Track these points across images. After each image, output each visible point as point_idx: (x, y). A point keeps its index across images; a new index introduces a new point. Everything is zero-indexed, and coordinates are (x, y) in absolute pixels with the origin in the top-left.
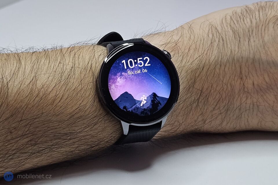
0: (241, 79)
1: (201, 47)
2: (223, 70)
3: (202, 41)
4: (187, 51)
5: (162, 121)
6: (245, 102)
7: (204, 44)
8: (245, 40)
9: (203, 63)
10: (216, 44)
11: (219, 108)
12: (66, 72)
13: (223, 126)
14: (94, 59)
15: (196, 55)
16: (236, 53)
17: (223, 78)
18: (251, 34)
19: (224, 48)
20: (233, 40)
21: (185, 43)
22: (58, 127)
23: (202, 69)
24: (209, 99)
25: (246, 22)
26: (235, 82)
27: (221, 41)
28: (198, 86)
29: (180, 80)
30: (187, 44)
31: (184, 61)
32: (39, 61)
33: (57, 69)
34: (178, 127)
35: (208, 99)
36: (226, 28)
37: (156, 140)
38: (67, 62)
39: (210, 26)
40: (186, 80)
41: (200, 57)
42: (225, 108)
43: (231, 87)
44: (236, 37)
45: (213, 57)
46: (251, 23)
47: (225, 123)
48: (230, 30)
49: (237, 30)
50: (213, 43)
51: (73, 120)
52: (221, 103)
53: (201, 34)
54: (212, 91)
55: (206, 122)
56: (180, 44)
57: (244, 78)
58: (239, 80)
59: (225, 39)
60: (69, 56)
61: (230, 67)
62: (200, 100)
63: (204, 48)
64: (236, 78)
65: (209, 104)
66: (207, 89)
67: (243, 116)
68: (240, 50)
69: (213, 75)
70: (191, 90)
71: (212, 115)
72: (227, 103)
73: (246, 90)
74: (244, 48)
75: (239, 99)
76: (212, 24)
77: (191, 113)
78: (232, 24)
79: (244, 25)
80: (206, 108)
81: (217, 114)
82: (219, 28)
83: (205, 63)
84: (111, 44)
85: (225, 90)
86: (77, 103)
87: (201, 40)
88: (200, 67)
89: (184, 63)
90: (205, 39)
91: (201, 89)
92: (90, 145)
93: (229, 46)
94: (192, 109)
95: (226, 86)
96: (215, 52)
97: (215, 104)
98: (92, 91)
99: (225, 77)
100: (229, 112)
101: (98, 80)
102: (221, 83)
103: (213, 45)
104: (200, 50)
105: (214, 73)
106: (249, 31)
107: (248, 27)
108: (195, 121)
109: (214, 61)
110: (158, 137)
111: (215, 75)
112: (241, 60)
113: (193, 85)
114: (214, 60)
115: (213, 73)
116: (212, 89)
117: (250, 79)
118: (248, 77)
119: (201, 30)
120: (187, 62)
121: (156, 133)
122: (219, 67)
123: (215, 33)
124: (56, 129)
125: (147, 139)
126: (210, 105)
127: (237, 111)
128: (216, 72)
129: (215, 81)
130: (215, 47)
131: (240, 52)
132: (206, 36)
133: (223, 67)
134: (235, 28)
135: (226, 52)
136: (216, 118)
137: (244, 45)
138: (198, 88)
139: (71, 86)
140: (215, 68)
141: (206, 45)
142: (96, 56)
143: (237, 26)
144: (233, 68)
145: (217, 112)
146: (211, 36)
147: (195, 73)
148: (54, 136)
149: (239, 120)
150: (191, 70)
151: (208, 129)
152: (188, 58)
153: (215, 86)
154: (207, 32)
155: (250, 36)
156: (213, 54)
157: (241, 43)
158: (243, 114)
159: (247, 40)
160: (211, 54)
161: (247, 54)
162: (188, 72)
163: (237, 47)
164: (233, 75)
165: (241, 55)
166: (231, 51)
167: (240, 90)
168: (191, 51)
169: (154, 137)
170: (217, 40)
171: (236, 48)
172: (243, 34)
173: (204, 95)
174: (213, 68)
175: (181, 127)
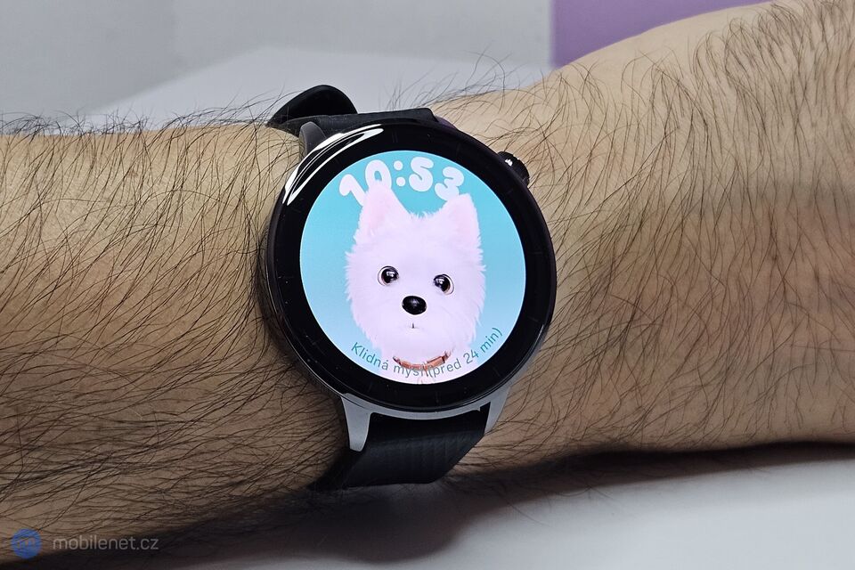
0: (775, 259)
1: (631, 149)
2: (711, 232)
3: (634, 128)
4: (582, 163)
5: (488, 405)
6: (790, 343)
7: (642, 138)
8: (781, 123)
9: (641, 206)
10: (681, 138)
11: (697, 368)
12: (152, 205)
13: (709, 429)
14: (255, 172)
15: (614, 178)
16: (753, 168)
17: (713, 257)
18: (800, 99)
19: (709, 154)
20: (741, 122)
21: (576, 134)
22: (114, 396)
23: (636, 228)
24: (663, 333)
25: (780, 61)
26: (755, 273)
27: (699, 127)
28: (623, 287)
29: (559, 265)
30: (581, 140)
31: (576, 197)
32: (56, 158)
33: (120, 193)
34: (548, 433)
35: (658, 332)
36: (713, 81)
37: (464, 476)
38: (157, 172)
39: (659, 76)
40: (581, 266)
41: (628, 184)
42: (717, 369)
43: (740, 290)
44: (750, 113)
45: (675, 185)
46: (799, 63)
47: (716, 420)
48: (727, 90)
49: (753, 86)
50: (673, 135)
51: (167, 375)
52: (705, 348)
53: (628, 103)
54: (675, 306)
55: (651, 417)
56: (557, 138)
57: (785, 257)
58: (767, 267)
59: (711, 122)
60: (165, 155)
61: (735, 220)
62: (630, 338)
63: (640, 154)
64: (757, 260)
65: (661, 353)
66: (655, 301)
67: (781, 390)
68: (767, 156)
69: (675, 251)
70: (596, 301)
71: (673, 393)
72: (725, 350)
73: (791, 297)
74: (781, 152)
75: (768, 331)
76: (662, 67)
77: (598, 384)
78: (733, 66)
79: (776, 72)
80: (650, 369)
81: (690, 389)
82: (689, 82)
83: (648, 207)
84: (316, 122)
85: (718, 300)
86: (183, 319)
87: (628, 126)
88: (630, 222)
89: (572, 205)
90: (644, 122)
91: (632, 300)
92: (228, 476)
93: (728, 144)
94: (599, 368)
95: (721, 289)
96: (682, 167)
97: (683, 352)
98: (240, 281)
99: (719, 255)
100: (731, 382)
101: (264, 244)
102: (703, 276)
103: (673, 143)
104: (629, 159)
105: (680, 242)
106: (792, 90)
107: (788, 76)
108: (612, 413)
109: (678, 201)
110: (473, 467)
111: (683, 250)
112: (770, 193)
113: (606, 285)
114: (679, 196)
115: (675, 243)
116: (674, 299)
117: (803, 260)
118: (798, 255)
119: (628, 91)
120: (584, 202)
121: (464, 451)
122: (697, 221)
123: (676, 99)
124: (105, 402)
125: (433, 470)
126: (664, 355)
127: (762, 374)
128: (685, 240)
129: (684, 268)
130: (680, 148)
131: (767, 163)
132: (644, 109)
133: (711, 220)
134: (745, 79)
135: (720, 165)
136: (686, 402)
137: (779, 140)
138: (624, 295)
139: (165, 257)
140: (682, 225)
141: (649, 144)
142: (263, 163)
143: (751, 74)
144: (746, 222)
145: (689, 380)
146: (661, 109)
147: (612, 243)
148: (100, 428)
149: (768, 405)
150: (599, 230)
151: (655, 440)
152: (588, 188)
153: (682, 289)
154: (646, 95)
155: (797, 108)
156: (674, 173)
157: (769, 132)
158: (783, 382)
159: (789, 122)
160: (665, 175)
161: (790, 170)
162: (590, 238)
163: (757, 149)
164: (747, 245)
165: (772, 175)
166: (736, 162)
167: (771, 298)
168: (599, 164)
169: (456, 467)
170: (685, 124)
171: (753, 151)
172: (773, 99)
173: (646, 321)
174: (676, 225)
175: (561, 432)
